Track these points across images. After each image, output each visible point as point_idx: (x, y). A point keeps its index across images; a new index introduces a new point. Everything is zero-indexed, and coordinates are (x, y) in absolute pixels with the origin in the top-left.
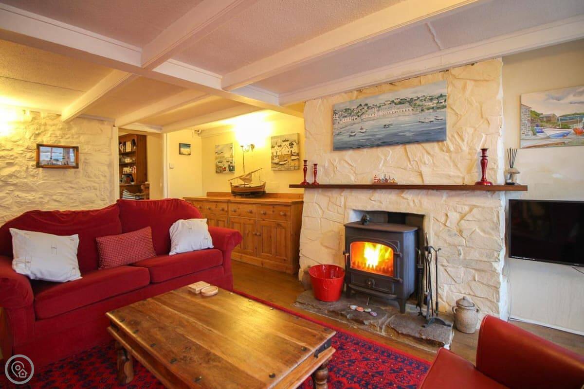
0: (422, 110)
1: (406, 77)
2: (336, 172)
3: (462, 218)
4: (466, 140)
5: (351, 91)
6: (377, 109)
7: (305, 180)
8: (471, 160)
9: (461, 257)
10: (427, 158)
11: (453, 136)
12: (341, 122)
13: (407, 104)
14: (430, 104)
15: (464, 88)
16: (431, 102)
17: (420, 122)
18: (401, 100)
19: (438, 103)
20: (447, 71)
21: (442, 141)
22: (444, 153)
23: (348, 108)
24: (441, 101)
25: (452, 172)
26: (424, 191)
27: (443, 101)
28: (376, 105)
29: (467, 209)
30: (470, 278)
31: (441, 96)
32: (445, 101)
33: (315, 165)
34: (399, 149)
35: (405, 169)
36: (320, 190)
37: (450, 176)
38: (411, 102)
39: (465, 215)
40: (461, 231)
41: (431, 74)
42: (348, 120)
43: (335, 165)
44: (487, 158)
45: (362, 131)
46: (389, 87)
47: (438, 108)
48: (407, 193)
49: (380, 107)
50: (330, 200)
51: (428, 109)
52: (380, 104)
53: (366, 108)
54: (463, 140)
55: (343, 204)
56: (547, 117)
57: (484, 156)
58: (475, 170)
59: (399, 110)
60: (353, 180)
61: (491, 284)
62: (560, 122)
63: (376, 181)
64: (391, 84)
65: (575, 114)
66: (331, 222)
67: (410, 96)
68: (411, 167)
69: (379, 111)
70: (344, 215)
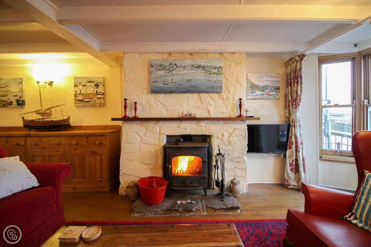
0: (210, 74)
1: (200, 52)
2: (151, 109)
3: (230, 135)
4: (231, 93)
5: (163, 53)
6: (183, 68)
7: (125, 114)
8: (233, 104)
9: (230, 156)
10: (212, 102)
11: (225, 91)
12: (157, 73)
13: (202, 69)
14: (214, 71)
15: (230, 65)
16: (215, 70)
17: (209, 80)
18: (198, 65)
19: (218, 71)
20: (222, 54)
21: (220, 93)
22: (220, 100)
23: (162, 64)
24: (220, 70)
25: (225, 110)
26: (211, 121)
27: (221, 70)
28: (182, 66)
29: (232, 130)
30: (234, 167)
31: (220, 67)
32: (222, 71)
33: (135, 103)
34: (196, 96)
35: (199, 108)
36: (138, 122)
37: (224, 113)
38: (204, 67)
39: (232, 134)
40: (230, 143)
41: (214, 54)
42: (162, 73)
43: (151, 104)
44: (242, 103)
45: (172, 81)
46: (189, 56)
47: (219, 74)
48: (202, 123)
49: (185, 67)
50: (147, 129)
51: (213, 74)
52: (185, 65)
53: (175, 66)
54: (230, 94)
55: (158, 132)
56: (257, 86)
57: (240, 103)
58: (235, 110)
59: (197, 72)
60: (165, 115)
61: (243, 168)
62: (261, 88)
63: (183, 115)
64: (190, 54)
65: (267, 86)
66: (149, 145)
67: (203, 64)
68: (203, 107)
69: (184, 70)
70: (160, 139)
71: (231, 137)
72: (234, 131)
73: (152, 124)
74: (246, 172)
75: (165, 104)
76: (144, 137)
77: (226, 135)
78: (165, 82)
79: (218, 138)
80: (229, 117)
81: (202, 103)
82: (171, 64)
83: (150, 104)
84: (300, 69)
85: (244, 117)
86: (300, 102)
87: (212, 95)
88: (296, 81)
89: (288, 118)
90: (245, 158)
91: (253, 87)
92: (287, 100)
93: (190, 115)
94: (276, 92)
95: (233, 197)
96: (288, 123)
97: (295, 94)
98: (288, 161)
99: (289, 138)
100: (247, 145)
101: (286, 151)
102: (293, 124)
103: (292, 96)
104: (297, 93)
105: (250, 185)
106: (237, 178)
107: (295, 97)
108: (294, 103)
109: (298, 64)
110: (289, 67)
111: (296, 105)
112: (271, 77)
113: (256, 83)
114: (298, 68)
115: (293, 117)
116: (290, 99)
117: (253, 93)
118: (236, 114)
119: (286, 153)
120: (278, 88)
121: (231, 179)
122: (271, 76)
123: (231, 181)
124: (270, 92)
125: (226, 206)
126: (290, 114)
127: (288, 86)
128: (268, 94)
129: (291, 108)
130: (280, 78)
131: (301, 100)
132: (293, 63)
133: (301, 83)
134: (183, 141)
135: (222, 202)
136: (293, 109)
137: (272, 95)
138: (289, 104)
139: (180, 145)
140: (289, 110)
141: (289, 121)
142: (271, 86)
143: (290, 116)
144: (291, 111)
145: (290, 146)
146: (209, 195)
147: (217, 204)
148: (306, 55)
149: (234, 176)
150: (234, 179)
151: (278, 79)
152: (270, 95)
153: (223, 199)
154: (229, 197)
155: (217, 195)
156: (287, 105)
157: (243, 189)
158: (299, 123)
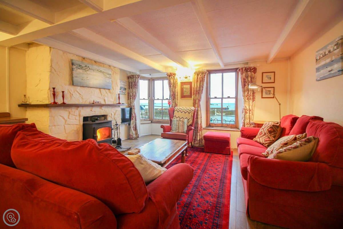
2: (72, 97)
7: (55, 101)
15: (113, 74)
22: (110, 93)
25: (112, 100)
33: (63, 92)
50: (70, 113)
55: (78, 115)
57: (119, 96)
58: (116, 100)
60: (81, 102)
64: (95, 62)
66: (72, 125)
68: (102, 98)
70: (80, 120)
71: (115, 116)
72: (116, 112)
73: (73, 110)
75: (81, 94)
76: (68, 120)
77: (113, 114)
78: (83, 78)
79: (110, 116)
81: (102, 95)
82: (86, 66)
83: (71, 93)
85: (121, 104)
86: (136, 97)
87: (106, 90)
89: (130, 105)
92: (130, 95)
93: (98, 102)
94: (125, 91)
98: (132, 126)
100: (121, 119)
102: (133, 108)
104: (135, 92)
107: (134, 94)
108: (133, 97)
109: (137, 79)
110: (130, 79)
114: (137, 81)
115: (133, 104)
116: (132, 95)
118: (116, 102)
120: (125, 89)
122: (123, 82)
124: (123, 90)
126: (131, 103)
127: (130, 88)
128: (122, 92)
132: (134, 77)
133: (137, 88)
136: (133, 100)
139: (97, 122)
140: (130, 100)
142: (123, 87)
151: (126, 84)
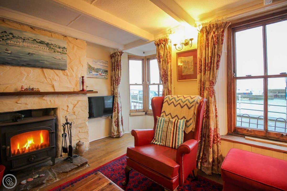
0: (55, 52)
4: (75, 72)
8: (77, 81)
9: (75, 124)
10: (56, 78)
11: (69, 68)
13: (46, 45)
16: (59, 49)
17: (53, 57)
18: (41, 41)
19: (63, 50)
20: (66, 36)
21: (64, 70)
26: (56, 95)
27: (65, 51)
28: (21, 38)
29: (76, 102)
30: (78, 132)
31: (64, 48)
34: (38, 71)
35: (43, 83)
37: (68, 87)
38: (47, 44)
39: (76, 105)
40: (74, 113)
41: (58, 34)
44: (84, 80)
46: (29, 29)
47: (63, 53)
48: (46, 97)
49: (24, 39)
51: (58, 52)
52: (24, 37)
54: (73, 71)
56: (93, 68)
57: (83, 80)
58: (78, 85)
59: (39, 47)
61: (86, 131)
62: (96, 70)
63: (23, 90)
64: (31, 28)
65: (99, 68)
67: (47, 41)
68: (46, 81)
69: (24, 42)
71: (75, 108)
74: (88, 134)
77: (71, 106)
79: (64, 110)
80: (73, 91)
81: (46, 78)
84: (120, 61)
85: (86, 91)
86: (120, 82)
87: (57, 71)
88: (118, 68)
89: (113, 92)
90: (87, 123)
91: (90, 68)
92: (112, 80)
93: (33, 89)
94: (106, 74)
95: (80, 156)
96: (113, 95)
97: (117, 76)
98: (114, 120)
99: (114, 104)
100: (89, 112)
101: (112, 114)
102: (116, 96)
103: (115, 77)
104: (118, 75)
105: (91, 143)
106: (82, 141)
107: (117, 78)
108: (117, 82)
109: (119, 57)
110: (113, 58)
111: (118, 84)
112: (102, 63)
113: (93, 66)
114: (119, 60)
115: (116, 91)
116: (114, 79)
117: (91, 73)
118: (79, 88)
119: (112, 115)
120: (107, 71)
121: (77, 143)
123: (76, 144)
124: (101, 73)
125: (76, 165)
126: (114, 89)
127: (113, 71)
128: (100, 75)
129: (115, 85)
130: (108, 64)
131: (121, 80)
132: (116, 56)
133: (121, 69)
134: (25, 117)
135: (71, 164)
136: (116, 85)
137: (103, 75)
138: (113, 82)
139: (19, 122)
140: (114, 86)
141: (113, 94)
142: (102, 69)
143: (114, 91)
144: (115, 87)
145: (115, 110)
146: (57, 163)
147: (68, 167)
148: (123, 53)
149: (78, 139)
150: (79, 141)
151: (106, 65)
152: (102, 75)
153: (72, 161)
154: (76, 158)
155: (64, 160)
156: (112, 83)
157: (86, 148)
158: (119, 95)
